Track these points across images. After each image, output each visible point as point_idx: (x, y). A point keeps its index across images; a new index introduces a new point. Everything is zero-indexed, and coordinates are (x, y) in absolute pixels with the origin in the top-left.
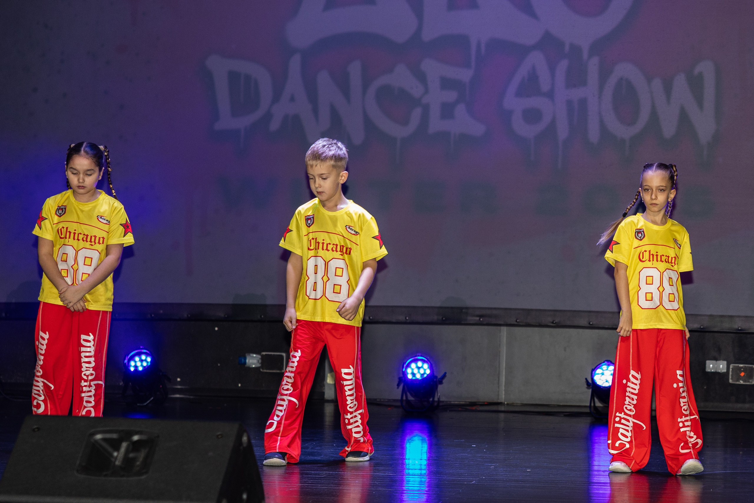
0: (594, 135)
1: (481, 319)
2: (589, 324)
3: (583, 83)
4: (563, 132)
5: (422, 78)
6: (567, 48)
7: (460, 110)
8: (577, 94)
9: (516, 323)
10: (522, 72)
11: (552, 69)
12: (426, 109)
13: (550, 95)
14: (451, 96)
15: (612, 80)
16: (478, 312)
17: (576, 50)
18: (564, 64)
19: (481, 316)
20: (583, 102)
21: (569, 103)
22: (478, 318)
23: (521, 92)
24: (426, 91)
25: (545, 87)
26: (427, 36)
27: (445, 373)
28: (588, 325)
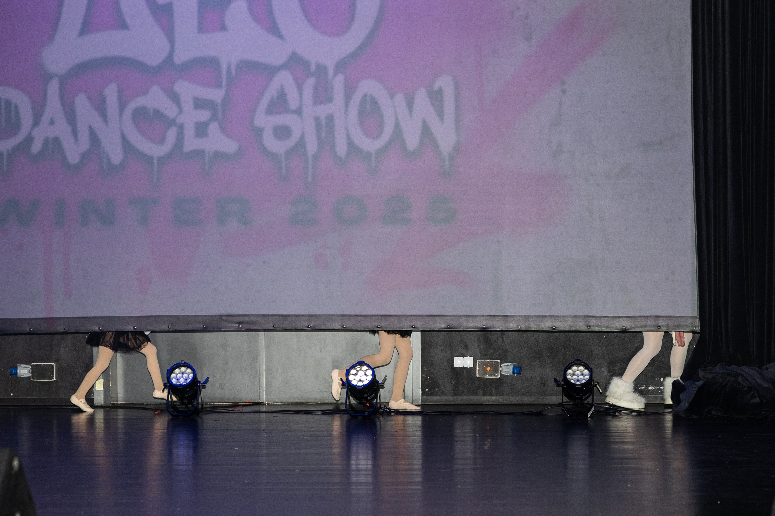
0: (341, 149)
1: (240, 326)
2: (343, 327)
3: (330, 100)
4: (312, 147)
5: (175, 98)
6: (313, 68)
7: (214, 128)
8: (323, 110)
9: (273, 328)
10: (271, 92)
11: (300, 87)
12: (181, 129)
13: (299, 112)
14: (204, 115)
15: (357, 98)
16: (237, 320)
17: (321, 70)
18: (310, 82)
19: (239, 323)
20: (330, 118)
21: (317, 120)
22: (237, 325)
23: (270, 110)
24: (181, 112)
25: (293, 105)
26: (179, 58)
27: (208, 378)
28: (341, 328)
